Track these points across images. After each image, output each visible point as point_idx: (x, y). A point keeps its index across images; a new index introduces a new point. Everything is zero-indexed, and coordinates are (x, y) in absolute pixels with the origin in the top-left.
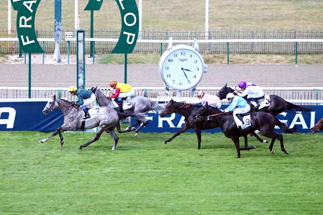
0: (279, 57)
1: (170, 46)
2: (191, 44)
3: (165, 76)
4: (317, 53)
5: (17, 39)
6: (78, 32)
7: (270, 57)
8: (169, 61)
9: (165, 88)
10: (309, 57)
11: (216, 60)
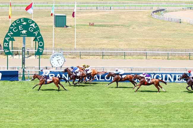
0: (97, 56)
1: (53, 52)
2: (61, 52)
3: (52, 63)
4: (110, 56)
5: (4, 50)
6: (23, 48)
7: (95, 56)
8: (53, 58)
9: (51, 67)
10: (108, 57)
11: (77, 57)
